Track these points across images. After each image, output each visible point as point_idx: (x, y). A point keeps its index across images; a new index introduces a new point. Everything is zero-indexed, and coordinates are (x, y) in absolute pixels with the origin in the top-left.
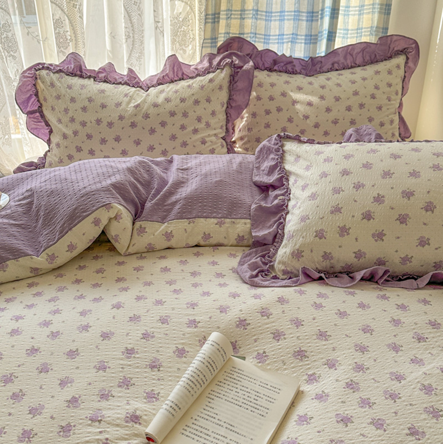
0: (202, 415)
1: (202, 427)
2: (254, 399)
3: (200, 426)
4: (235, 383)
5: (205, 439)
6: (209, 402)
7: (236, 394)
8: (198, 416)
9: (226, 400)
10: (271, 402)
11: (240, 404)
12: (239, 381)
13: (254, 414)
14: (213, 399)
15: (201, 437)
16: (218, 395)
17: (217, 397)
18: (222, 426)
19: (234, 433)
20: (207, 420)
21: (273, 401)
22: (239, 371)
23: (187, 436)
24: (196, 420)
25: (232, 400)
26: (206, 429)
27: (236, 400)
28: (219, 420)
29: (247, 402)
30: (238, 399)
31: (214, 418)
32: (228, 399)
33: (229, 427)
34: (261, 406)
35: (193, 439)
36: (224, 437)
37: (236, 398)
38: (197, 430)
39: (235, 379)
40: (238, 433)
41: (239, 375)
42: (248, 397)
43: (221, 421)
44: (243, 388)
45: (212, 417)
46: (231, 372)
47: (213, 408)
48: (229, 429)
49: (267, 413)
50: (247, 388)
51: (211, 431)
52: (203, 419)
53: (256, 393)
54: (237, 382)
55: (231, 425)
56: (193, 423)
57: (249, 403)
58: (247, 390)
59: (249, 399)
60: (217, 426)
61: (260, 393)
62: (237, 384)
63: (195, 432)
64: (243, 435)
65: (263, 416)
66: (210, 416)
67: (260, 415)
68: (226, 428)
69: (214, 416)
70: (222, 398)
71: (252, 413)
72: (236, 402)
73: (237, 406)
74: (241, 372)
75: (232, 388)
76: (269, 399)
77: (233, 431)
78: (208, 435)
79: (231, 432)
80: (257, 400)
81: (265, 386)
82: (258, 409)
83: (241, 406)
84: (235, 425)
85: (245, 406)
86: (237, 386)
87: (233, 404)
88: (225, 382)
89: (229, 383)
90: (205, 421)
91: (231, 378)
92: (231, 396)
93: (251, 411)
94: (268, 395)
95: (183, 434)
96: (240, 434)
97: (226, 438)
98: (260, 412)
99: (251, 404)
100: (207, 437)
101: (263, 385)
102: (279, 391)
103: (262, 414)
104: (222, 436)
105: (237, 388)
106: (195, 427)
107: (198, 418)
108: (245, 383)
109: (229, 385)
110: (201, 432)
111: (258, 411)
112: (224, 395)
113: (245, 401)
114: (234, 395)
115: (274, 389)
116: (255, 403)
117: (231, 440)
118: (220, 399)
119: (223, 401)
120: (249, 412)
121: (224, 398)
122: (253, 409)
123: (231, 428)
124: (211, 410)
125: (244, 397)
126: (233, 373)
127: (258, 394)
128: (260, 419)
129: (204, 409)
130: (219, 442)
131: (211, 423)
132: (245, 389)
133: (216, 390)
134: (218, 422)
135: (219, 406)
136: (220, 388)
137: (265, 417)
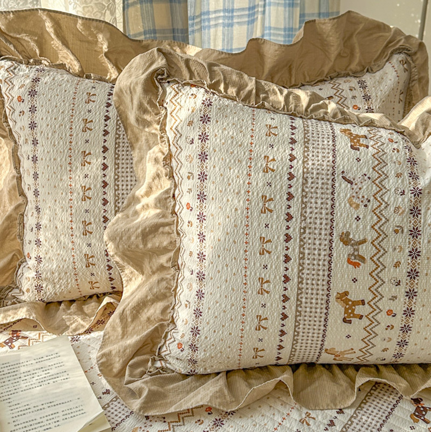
0: (16, 415)
1: (27, 422)
2: (45, 374)
3: (24, 423)
4: (13, 376)
5: (41, 427)
6: (9, 403)
7: (25, 381)
8: (13, 417)
9: (22, 391)
11: (39, 385)
12: (14, 372)
13: (59, 382)
14: (9, 399)
15: (35, 428)
16: (9, 393)
17: (11, 394)
18: (44, 409)
19: (59, 405)
20: (24, 414)
21: (61, 364)
22: (5, 365)
24: (14, 422)
25: (28, 387)
26: (32, 420)
27: (32, 385)
28: (34, 407)
29: (43, 380)
30: (32, 383)
31: (29, 409)
32: (23, 389)
33: (50, 405)
34: (58, 374)
36: (55, 413)
37: (29, 384)
38: (25, 427)
39: (9, 373)
40: (63, 403)
41: (9, 368)
42: (38, 376)
43: (37, 406)
44: (26, 374)
45: (26, 409)
47: (18, 404)
48: (52, 406)
49: (68, 375)
51: (38, 418)
52: (20, 417)
54: (14, 374)
55: (51, 403)
56: (15, 426)
57: (45, 379)
58: (31, 372)
59: (41, 377)
60: (40, 411)
61: (45, 367)
62: (16, 375)
64: (68, 402)
65: (67, 379)
66: (24, 410)
67: (64, 379)
68: (49, 407)
69: (27, 407)
70: (17, 392)
71: (48, 385)
73: (37, 388)
74: (8, 365)
75: (16, 381)
76: (56, 366)
77: (57, 405)
78: (39, 423)
79: (57, 407)
80: (48, 373)
81: (43, 359)
82: (58, 377)
83: (41, 386)
84: (54, 400)
85: (44, 383)
86: (18, 376)
87: (32, 389)
89: (7, 379)
90: (23, 416)
91: (4, 374)
92: (23, 386)
94: (53, 363)
96: (65, 402)
97: (58, 413)
98: (62, 378)
99: (47, 378)
100: (41, 424)
101: (40, 360)
102: (57, 355)
103: (65, 378)
104: (52, 414)
105: (20, 378)
106: (20, 426)
107: (15, 419)
108: (23, 369)
109: (9, 381)
110: (31, 425)
111: (59, 379)
112: (15, 389)
113: (39, 381)
114: (25, 383)
115: (52, 357)
116: (50, 376)
117: (63, 411)
118: (16, 394)
119: (20, 393)
120: (52, 384)
121: (18, 390)
122: (55, 380)
123: (53, 404)
124: (18, 406)
125: (35, 379)
127: (43, 369)
128: (68, 382)
129: (12, 410)
130: (56, 420)
131: (31, 414)
132: (29, 373)
133: (3, 391)
134: (36, 409)
135: (21, 399)
136: (4, 387)
137: (69, 378)
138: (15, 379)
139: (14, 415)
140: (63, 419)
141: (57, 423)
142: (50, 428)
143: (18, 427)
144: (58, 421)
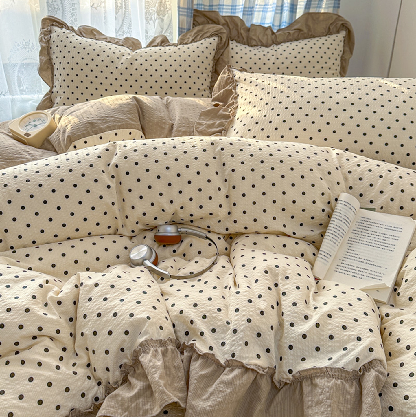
1: (349, 265)
2: (383, 240)
3: (347, 264)
4: (366, 230)
5: (353, 273)
6: (350, 247)
7: (369, 238)
8: (344, 257)
9: (362, 243)
10: (396, 240)
11: (373, 245)
12: (369, 227)
13: (385, 250)
14: (352, 244)
15: (350, 272)
16: (355, 240)
17: (355, 242)
19: (372, 266)
21: (397, 238)
22: (368, 220)
23: (340, 272)
24: (343, 260)
25: (367, 243)
26: (352, 266)
27: (370, 242)
28: (359, 258)
29: (378, 243)
30: (371, 241)
31: (356, 257)
32: (363, 242)
34: (389, 244)
35: (344, 274)
36: (366, 269)
37: (369, 241)
38: (345, 267)
39: (365, 227)
40: (375, 266)
41: (368, 223)
42: (378, 239)
43: (361, 259)
44: (373, 233)
46: (361, 222)
47: (354, 251)
48: (368, 263)
49: (395, 248)
50: (376, 232)
51: (356, 266)
52: (348, 259)
53: (384, 235)
56: (342, 263)
58: (376, 234)
59: (379, 240)
60: (360, 263)
61: (387, 235)
62: (368, 230)
63: (344, 269)
64: (379, 267)
65: (391, 251)
66: (353, 256)
67: (390, 250)
68: (366, 263)
69: (356, 256)
71: (383, 250)
72: (370, 244)
73: (371, 247)
74: (369, 220)
76: (394, 238)
77: (372, 264)
78: (354, 270)
80: (385, 240)
81: (390, 228)
83: (374, 246)
84: (373, 260)
85: (377, 246)
87: (367, 246)
88: (358, 230)
89: (361, 230)
90: (350, 260)
91: (362, 226)
92: (365, 240)
93: (382, 249)
94: (393, 235)
95: (336, 271)
96: (377, 266)
97: (368, 270)
98: (389, 249)
99: (381, 244)
100: (354, 271)
101: (388, 228)
102: (401, 230)
104: (364, 269)
105: (368, 233)
107: (344, 259)
108: (374, 229)
109: (362, 232)
110: (349, 268)
111: (387, 248)
112: (360, 240)
113: (376, 242)
114: (367, 239)
115: (397, 229)
116: (384, 243)
117: (371, 271)
118: (357, 243)
119: (360, 244)
120: (380, 249)
121: (361, 242)
122: (384, 247)
123: (370, 262)
124: (352, 252)
125: (375, 239)
126: (363, 222)
127: (385, 236)
128: (390, 253)
129: (347, 252)
130: (363, 274)
131: (355, 262)
132: (375, 233)
133: (353, 237)
134: (359, 260)
135: (358, 248)
136: (355, 235)
137: (393, 251)
138: (365, 233)
139: (346, 256)
140: (367, 276)
141: (362, 277)
142: (356, 277)
143: (342, 265)
144: (363, 275)
